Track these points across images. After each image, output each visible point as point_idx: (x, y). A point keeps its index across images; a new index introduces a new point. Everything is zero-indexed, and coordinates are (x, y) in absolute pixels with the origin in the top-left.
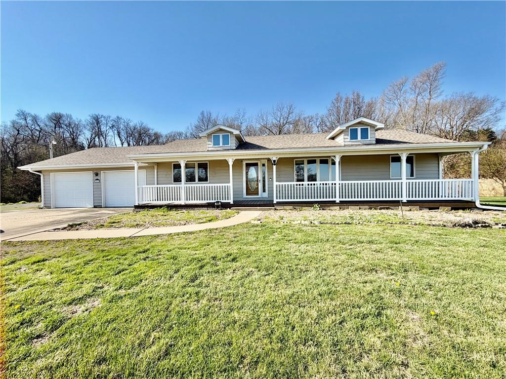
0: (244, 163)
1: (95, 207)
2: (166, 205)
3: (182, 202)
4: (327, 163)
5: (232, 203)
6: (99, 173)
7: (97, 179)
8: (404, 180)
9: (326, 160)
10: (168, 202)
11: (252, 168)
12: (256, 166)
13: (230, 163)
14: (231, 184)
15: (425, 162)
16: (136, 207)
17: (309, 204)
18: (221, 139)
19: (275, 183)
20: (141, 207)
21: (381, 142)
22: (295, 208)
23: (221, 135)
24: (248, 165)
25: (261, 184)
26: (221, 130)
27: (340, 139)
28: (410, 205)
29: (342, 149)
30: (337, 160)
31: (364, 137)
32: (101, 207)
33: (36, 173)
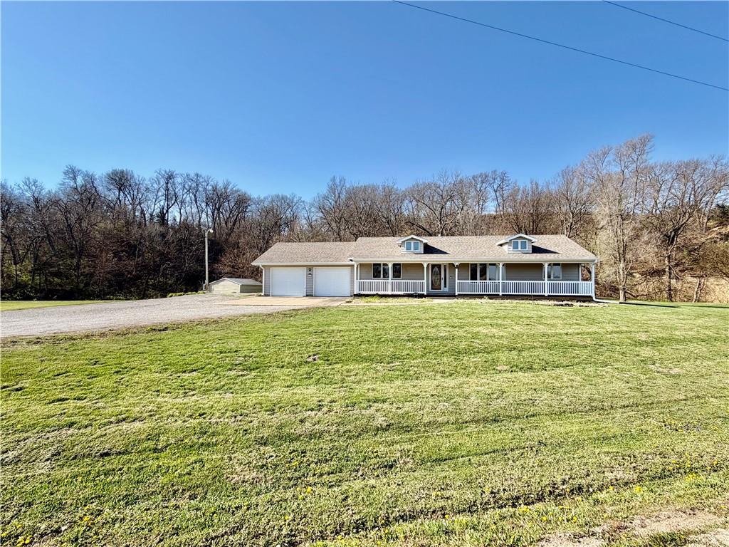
1: (307, 296)
3: (389, 293)
5: (425, 294)
6: (311, 268)
7: (310, 274)
8: (546, 281)
9: (494, 264)
10: (380, 293)
11: (436, 268)
12: (439, 266)
13: (425, 266)
14: (425, 281)
15: (569, 268)
16: (355, 295)
17: (481, 296)
18: (412, 245)
19: (457, 281)
20: (359, 296)
21: (536, 250)
22: (470, 298)
23: (412, 242)
24: (433, 266)
25: (443, 281)
26: (412, 238)
27: (506, 247)
28: (550, 298)
29: (504, 259)
30: (501, 266)
31: (524, 246)
32: (312, 296)
33: (262, 268)
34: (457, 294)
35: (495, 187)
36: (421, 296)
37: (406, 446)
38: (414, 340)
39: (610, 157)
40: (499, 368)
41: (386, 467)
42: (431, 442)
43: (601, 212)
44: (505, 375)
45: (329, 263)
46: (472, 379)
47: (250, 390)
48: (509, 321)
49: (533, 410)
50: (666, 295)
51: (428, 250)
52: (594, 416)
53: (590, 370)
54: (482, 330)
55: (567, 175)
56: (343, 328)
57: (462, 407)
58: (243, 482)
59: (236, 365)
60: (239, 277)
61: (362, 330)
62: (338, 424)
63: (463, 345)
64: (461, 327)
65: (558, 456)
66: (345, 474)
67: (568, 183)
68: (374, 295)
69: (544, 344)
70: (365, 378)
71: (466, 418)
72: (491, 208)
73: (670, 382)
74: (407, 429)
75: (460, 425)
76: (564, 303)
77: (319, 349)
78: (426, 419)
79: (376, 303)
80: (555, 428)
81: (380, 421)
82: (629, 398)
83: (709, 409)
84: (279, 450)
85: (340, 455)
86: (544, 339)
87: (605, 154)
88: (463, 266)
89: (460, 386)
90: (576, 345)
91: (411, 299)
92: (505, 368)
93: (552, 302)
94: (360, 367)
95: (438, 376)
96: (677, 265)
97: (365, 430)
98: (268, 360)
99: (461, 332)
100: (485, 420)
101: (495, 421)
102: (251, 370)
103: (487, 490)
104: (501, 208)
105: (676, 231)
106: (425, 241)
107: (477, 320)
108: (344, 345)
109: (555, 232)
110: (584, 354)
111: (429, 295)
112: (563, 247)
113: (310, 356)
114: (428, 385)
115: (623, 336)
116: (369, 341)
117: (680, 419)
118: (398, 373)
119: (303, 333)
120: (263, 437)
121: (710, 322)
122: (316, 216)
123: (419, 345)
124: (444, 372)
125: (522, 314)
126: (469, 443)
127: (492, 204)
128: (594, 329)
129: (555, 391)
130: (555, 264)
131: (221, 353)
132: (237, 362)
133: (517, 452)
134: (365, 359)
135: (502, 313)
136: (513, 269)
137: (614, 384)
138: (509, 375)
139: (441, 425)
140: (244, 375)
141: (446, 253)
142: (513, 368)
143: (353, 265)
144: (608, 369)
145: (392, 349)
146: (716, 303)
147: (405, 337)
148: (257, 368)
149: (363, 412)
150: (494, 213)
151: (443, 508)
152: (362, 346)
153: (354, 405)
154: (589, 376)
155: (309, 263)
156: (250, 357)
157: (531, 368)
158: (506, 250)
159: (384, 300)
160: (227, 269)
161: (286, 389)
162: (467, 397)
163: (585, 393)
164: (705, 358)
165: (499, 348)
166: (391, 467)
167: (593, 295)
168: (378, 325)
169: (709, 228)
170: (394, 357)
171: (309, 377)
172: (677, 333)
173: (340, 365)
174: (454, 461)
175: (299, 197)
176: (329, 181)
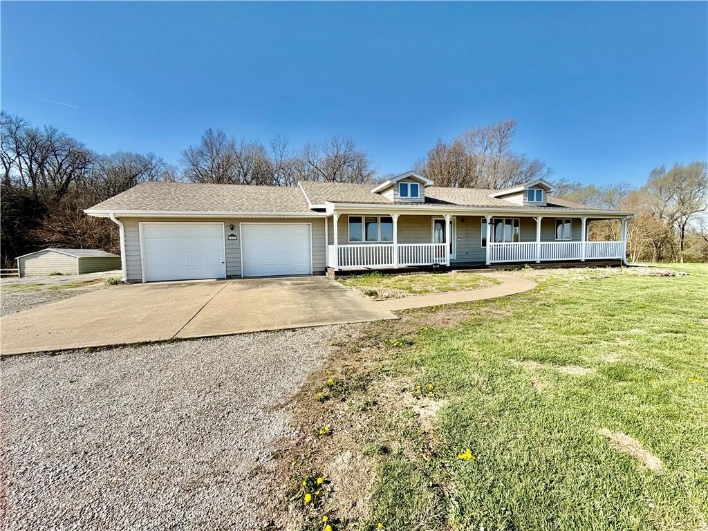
0: (433, 219)
1: (229, 277)
2: (377, 270)
3: (395, 265)
4: (511, 224)
5: (448, 265)
6: (235, 225)
7: (232, 235)
10: (377, 266)
11: (438, 225)
13: (448, 220)
14: (447, 243)
18: (409, 188)
19: (489, 244)
20: (343, 274)
23: (409, 184)
26: (409, 178)
28: (586, 263)
29: (546, 211)
30: (539, 221)
31: (539, 197)
32: (240, 277)
33: (117, 222)
34: (488, 263)
45: (275, 214)
60: (78, 247)
111: (452, 267)
155: (229, 214)
160: (55, 237)
167: (623, 258)
175: (159, 158)
176: (203, 134)
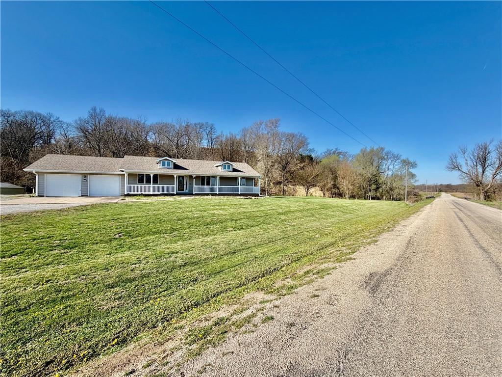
1: (82, 196)
3: (151, 193)
5: (175, 193)
7: (85, 180)
8: (239, 187)
9: (214, 177)
10: (144, 193)
11: (181, 178)
12: (183, 177)
13: (175, 177)
14: (175, 186)
15: (249, 180)
16: (125, 195)
17: (207, 195)
18: (166, 163)
19: (194, 186)
20: (128, 195)
21: (235, 170)
22: (202, 196)
23: (166, 162)
24: (179, 177)
25: (185, 186)
26: (166, 159)
27: (220, 168)
28: (241, 195)
29: (220, 174)
30: (218, 178)
31: (229, 168)
32: (87, 196)
33: (36, 174)
34: (194, 193)
35: (207, 132)
36: (173, 195)
37: (200, 270)
38: (181, 220)
39: (263, 126)
40: (229, 230)
41: (193, 281)
42: (210, 267)
43: (259, 153)
44: (232, 232)
45: (103, 172)
46: (218, 236)
47: (78, 261)
48: (227, 207)
49: (248, 246)
50: (282, 193)
51: (176, 167)
52: (271, 244)
53: (265, 226)
54: (216, 212)
55: (245, 131)
56: (133, 216)
57: (218, 249)
58: (112, 308)
59: (55, 247)
61: (146, 216)
62: (157, 268)
63: (209, 220)
64: (205, 211)
65: (263, 261)
66: (174, 289)
67: (245, 136)
68: (140, 195)
69: (245, 217)
70: (160, 243)
71: (222, 253)
72: (205, 144)
73: (292, 228)
74: (196, 263)
75: (220, 257)
76: (248, 197)
77: (120, 230)
78: (204, 257)
79: (145, 199)
80: (259, 251)
81: (180, 262)
82: (280, 236)
83: (305, 236)
84: (126, 288)
85: (166, 281)
86: (244, 214)
87: (261, 124)
88: (198, 177)
89: (213, 240)
90: (258, 216)
91: (166, 197)
92: (231, 229)
93: (242, 197)
94: (154, 237)
95: (201, 237)
96: (286, 180)
97: (174, 268)
98: (83, 240)
99: (205, 214)
100: (230, 253)
101: (234, 253)
102: (71, 248)
103: (243, 277)
104: (210, 145)
105: (286, 164)
106: (174, 161)
107: (212, 207)
108: (137, 226)
109: (240, 161)
110: (261, 220)
111: (177, 194)
112: (246, 169)
113: (115, 235)
114: (197, 241)
115: (274, 211)
116: (154, 222)
117: (298, 241)
118: (178, 238)
119: (102, 220)
120: (109, 284)
121: (301, 203)
122: (73, 134)
123: (185, 222)
124: (202, 235)
125: (232, 203)
126: (228, 263)
127: (205, 142)
128: (263, 209)
129: (255, 237)
130: (243, 178)
131: (34, 240)
132: (55, 245)
133: (248, 263)
134: (155, 233)
135: (222, 203)
136: (224, 180)
137: (274, 232)
138: (233, 232)
139: (211, 258)
140: (67, 252)
141: (187, 169)
142: (235, 229)
143: (124, 175)
144: (271, 225)
145: (170, 226)
146: (299, 196)
147: (175, 218)
148: (76, 247)
149: (168, 259)
150: (206, 147)
151: (229, 288)
152: (150, 225)
153: (160, 257)
154: (265, 229)
155: (84, 172)
156: (65, 240)
157: (242, 228)
158: (220, 169)
159: (149, 198)
161: (108, 256)
162: (218, 244)
163: (265, 236)
164: (301, 218)
165: (226, 220)
166: (196, 281)
167: (259, 193)
168: (156, 213)
169: (297, 164)
170: (173, 230)
171: (121, 246)
172: (291, 209)
173: (140, 238)
174: (224, 271)
175: (56, 117)
176: (89, 110)
